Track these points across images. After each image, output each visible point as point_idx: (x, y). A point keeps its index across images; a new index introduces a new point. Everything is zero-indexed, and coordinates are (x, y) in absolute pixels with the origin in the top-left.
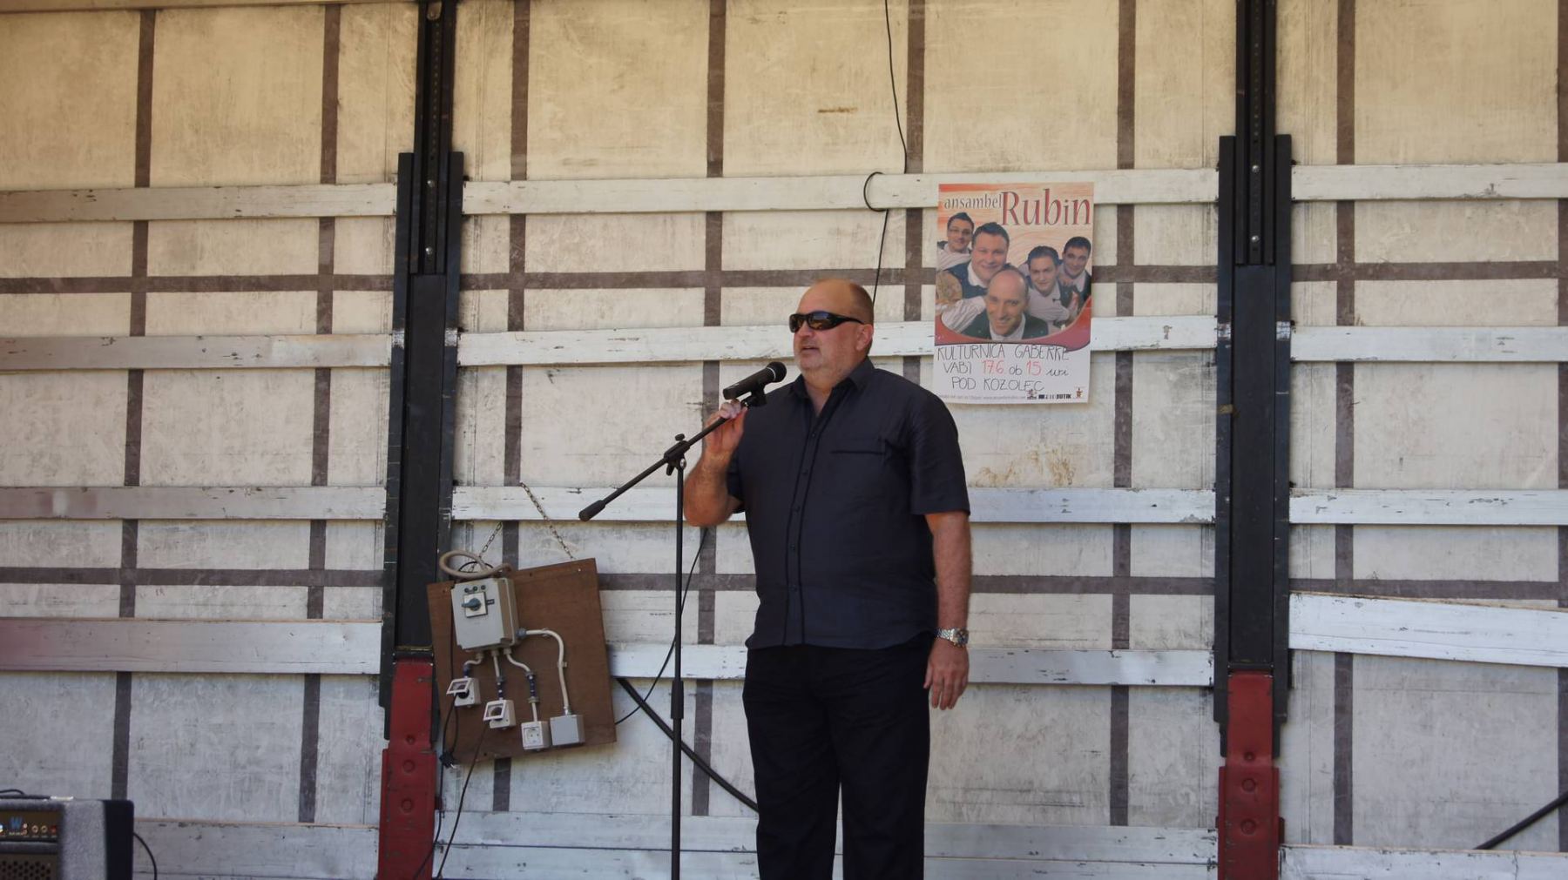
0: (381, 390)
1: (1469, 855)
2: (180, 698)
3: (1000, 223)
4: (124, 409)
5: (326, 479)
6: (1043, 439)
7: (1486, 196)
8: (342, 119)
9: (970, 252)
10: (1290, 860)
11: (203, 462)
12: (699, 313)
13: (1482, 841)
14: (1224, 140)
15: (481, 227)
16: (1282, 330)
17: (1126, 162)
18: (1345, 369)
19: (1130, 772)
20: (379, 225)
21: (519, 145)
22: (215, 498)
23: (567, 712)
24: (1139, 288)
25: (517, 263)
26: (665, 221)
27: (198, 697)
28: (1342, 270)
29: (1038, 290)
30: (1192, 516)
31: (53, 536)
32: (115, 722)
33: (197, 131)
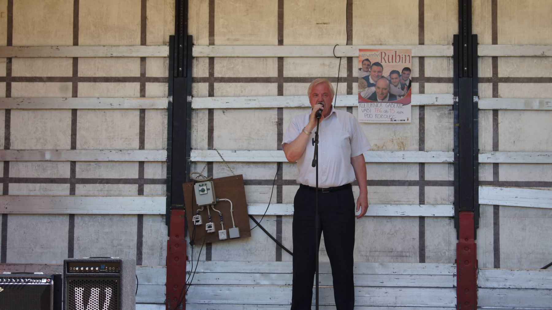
0: (163, 117)
1: (539, 271)
2: (92, 223)
3: (380, 62)
4: (70, 123)
5: (144, 147)
6: (395, 135)
7: (542, 56)
8: (148, 23)
9: (370, 72)
10: (480, 273)
11: (99, 141)
12: (275, 91)
13: (542, 267)
14: (455, 36)
15: (198, 61)
16: (475, 99)
17: (422, 43)
18: (495, 112)
19: (426, 245)
20: (162, 60)
21: (212, 33)
22: (105, 154)
23: (234, 227)
24: (427, 85)
25: (211, 74)
26: (263, 60)
27: (99, 222)
28: (494, 79)
29: (393, 85)
30: (446, 160)
31: (45, 167)
32: (69, 231)
33: (95, 27)
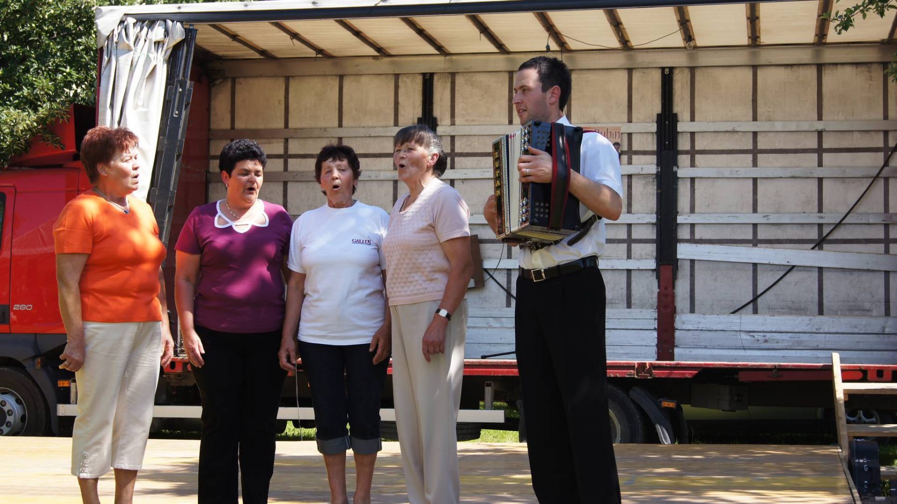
1: (728, 315)
7: (732, 131)
8: (400, 107)
10: (677, 317)
13: (731, 311)
14: (658, 115)
16: (675, 169)
17: (630, 121)
18: (693, 180)
19: (632, 294)
21: (453, 115)
24: (634, 157)
25: (453, 149)
28: (691, 152)
30: (650, 221)
33: (357, 111)
